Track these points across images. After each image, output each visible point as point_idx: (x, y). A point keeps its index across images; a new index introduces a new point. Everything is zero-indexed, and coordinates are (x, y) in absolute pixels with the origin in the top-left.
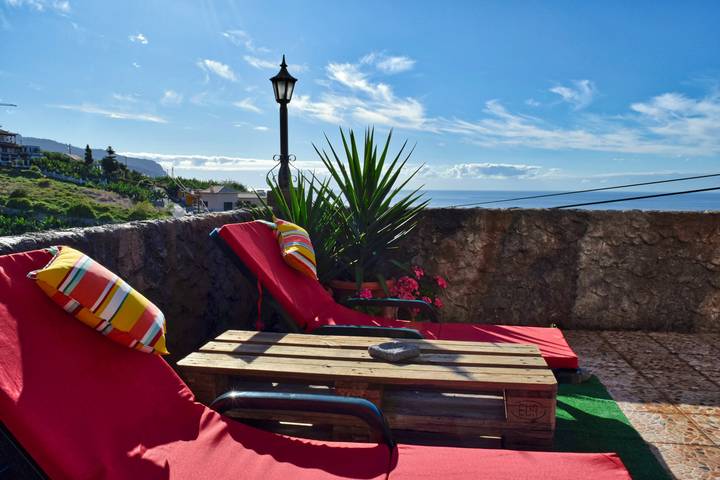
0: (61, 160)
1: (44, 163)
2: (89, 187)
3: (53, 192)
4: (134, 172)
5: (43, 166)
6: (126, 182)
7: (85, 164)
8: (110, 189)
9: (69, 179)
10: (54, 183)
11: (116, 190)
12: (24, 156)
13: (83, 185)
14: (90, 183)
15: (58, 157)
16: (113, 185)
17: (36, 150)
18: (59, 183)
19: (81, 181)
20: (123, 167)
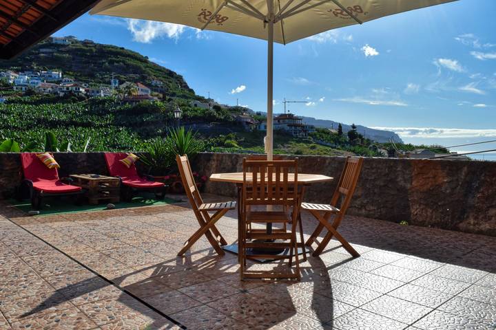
0: (324, 133)
1: (315, 135)
2: (338, 149)
3: (317, 152)
4: (368, 140)
5: (314, 136)
6: (360, 146)
7: (338, 135)
8: (350, 150)
9: (328, 144)
10: (319, 147)
11: (354, 151)
12: (305, 131)
13: (335, 148)
14: (339, 147)
15: (323, 132)
16: (352, 148)
17: (312, 127)
18: (321, 147)
19: (334, 145)
20: (360, 136)
